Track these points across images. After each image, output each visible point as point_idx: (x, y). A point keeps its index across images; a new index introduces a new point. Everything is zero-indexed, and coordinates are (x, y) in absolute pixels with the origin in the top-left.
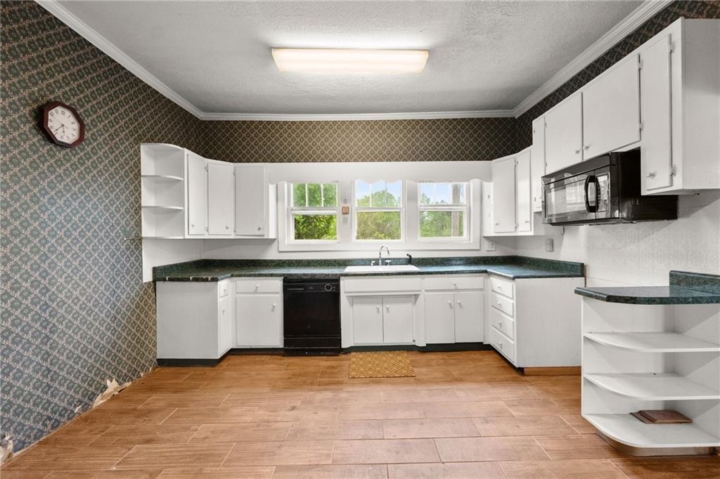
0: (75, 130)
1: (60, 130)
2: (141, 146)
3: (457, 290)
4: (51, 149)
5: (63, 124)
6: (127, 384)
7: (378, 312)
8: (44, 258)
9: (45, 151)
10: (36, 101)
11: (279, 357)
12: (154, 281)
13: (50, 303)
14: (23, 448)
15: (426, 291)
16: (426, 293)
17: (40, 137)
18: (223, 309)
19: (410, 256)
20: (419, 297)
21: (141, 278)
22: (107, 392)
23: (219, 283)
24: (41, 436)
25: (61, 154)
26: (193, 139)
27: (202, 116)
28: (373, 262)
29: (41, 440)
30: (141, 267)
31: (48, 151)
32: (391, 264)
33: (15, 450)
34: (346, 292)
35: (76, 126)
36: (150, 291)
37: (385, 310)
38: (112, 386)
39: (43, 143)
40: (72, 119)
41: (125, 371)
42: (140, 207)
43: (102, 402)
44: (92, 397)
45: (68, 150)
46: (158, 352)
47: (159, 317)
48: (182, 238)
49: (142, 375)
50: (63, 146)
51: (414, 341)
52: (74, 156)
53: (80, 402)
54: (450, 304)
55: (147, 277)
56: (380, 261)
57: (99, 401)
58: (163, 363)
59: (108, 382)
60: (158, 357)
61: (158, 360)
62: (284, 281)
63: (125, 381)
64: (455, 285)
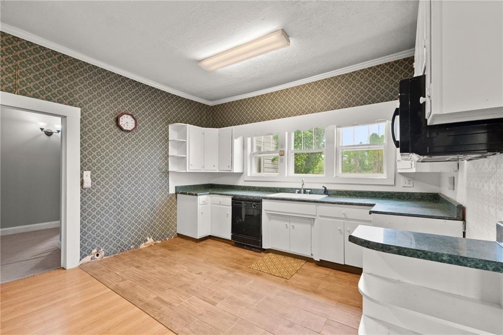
0: (133, 123)
1: (126, 125)
2: (170, 126)
3: (346, 219)
4: (123, 133)
5: (127, 122)
6: (159, 242)
7: (287, 227)
8: (119, 179)
9: (120, 135)
10: (117, 114)
11: (229, 245)
12: (176, 194)
13: (121, 199)
14: (108, 256)
15: (321, 216)
16: (320, 218)
17: (118, 129)
18: (202, 211)
19: (325, 188)
20: (316, 220)
21: (168, 191)
22: (147, 242)
23: (199, 197)
24: (116, 253)
25: (127, 135)
26: (204, 117)
27: (211, 104)
28: (297, 191)
29: (116, 255)
30: (168, 186)
31: (121, 134)
32: (310, 193)
33: (105, 256)
34: (265, 210)
35: (134, 121)
36: (173, 198)
37: (291, 227)
38: (150, 241)
39: (119, 131)
40: (132, 119)
41: (158, 235)
42: (168, 156)
43: (144, 246)
44: (140, 243)
45: (130, 133)
46: (178, 229)
47: (178, 212)
48: (185, 171)
49: (167, 239)
50: (128, 131)
51: (312, 255)
52: (133, 135)
53: (134, 244)
54: (340, 230)
55: (172, 191)
56: (302, 191)
57: (143, 246)
58: (179, 235)
59: (148, 238)
60: (177, 232)
61: (178, 234)
62: (232, 199)
63: (157, 240)
64: (344, 214)
